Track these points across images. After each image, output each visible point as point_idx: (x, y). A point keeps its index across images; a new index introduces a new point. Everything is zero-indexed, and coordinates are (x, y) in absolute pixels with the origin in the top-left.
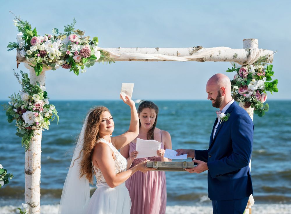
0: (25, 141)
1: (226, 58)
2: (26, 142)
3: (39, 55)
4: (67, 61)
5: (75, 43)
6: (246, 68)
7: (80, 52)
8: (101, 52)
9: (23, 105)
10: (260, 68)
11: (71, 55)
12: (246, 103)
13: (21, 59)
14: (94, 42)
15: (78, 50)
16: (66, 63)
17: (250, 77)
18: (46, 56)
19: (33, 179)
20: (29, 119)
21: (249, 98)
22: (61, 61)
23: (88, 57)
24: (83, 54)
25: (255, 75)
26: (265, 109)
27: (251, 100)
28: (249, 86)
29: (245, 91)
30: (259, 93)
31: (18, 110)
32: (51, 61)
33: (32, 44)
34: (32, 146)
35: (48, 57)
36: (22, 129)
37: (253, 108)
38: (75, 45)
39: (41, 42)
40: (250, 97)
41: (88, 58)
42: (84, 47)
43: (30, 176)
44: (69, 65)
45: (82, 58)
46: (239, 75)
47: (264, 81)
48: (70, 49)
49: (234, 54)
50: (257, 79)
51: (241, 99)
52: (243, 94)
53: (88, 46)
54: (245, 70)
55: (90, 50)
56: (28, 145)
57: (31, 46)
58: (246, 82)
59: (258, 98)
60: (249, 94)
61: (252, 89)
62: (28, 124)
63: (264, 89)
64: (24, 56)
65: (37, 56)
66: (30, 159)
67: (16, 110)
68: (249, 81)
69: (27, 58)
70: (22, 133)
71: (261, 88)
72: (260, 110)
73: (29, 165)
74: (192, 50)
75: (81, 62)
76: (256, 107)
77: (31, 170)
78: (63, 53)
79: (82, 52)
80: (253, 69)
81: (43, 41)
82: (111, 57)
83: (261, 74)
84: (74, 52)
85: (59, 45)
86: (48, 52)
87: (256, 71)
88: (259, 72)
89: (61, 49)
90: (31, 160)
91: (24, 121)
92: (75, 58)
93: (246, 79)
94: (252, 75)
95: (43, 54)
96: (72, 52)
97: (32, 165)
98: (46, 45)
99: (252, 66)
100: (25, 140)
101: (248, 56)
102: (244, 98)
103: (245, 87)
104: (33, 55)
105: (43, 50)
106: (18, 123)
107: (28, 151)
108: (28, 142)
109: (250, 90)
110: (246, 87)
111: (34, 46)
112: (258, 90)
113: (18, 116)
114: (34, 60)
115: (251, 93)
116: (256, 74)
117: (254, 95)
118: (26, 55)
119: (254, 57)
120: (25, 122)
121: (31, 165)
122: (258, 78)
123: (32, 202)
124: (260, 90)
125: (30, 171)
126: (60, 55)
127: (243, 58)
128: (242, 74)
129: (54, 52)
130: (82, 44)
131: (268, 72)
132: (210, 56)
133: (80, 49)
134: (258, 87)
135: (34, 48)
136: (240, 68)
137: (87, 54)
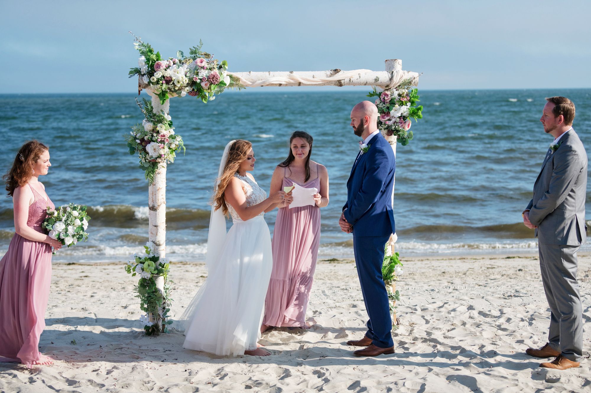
0: (149, 175)
1: (367, 82)
2: (150, 176)
3: (164, 82)
4: (194, 87)
5: (203, 68)
6: (388, 93)
7: (209, 78)
8: (231, 77)
9: (146, 135)
10: (404, 93)
11: (198, 81)
12: (389, 131)
13: (143, 86)
14: (223, 66)
15: (206, 76)
16: (193, 90)
17: (392, 103)
18: (172, 83)
19: (157, 215)
20: (153, 151)
21: (391, 126)
22: (187, 88)
23: (217, 83)
24: (212, 80)
25: (398, 100)
26: (409, 138)
27: (393, 127)
28: (392, 112)
29: (387, 118)
30: (402, 119)
31: (140, 140)
32: (177, 89)
33: (156, 69)
34: (156, 179)
35: (173, 83)
36: (146, 161)
37: (396, 137)
38: (202, 70)
39: (166, 67)
40: (393, 125)
41: (216, 85)
42: (212, 72)
43: (155, 212)
44: (196, 92)
45: (210, 85)
46: (381, 100)
47: (408, 107)
48: (197, 74)
49: (375, 77)
50: (401, 104)
51: (382, 127)
52: (385, 121)
53: (216, 71)
54: (387, 95)
55: (219, 75)
56: (153, 179)
57: (155, 72)
58: (388, 108)
59: (402, 126)
60: (392, 121)
61: (395, 116)
62: (152, 157)
63: (408, 115)
64: (147, 83)
65: (162, 83)
66: (154, 193)
67: (138, 141)
68: (391, 107)
69: (151, 85)
70: (146, 165)
71: (405, 114)
72: (404, 138)
73: (153, 201)
74: (330, 74)
75: (209, 88)
76: (399, 135)
77: (156, 206)
78: (189, 79)
79: (210, 78)
80: (396, 93)
81: (167, 66)
82: (241, 82)
83: (405, 99)
84: (202, 78)
85: (186, 70)
86: (174, 78)
87: (399, 95)
88: (403, 97)
89: (188, 75)
90: (156, 195)
91: (148, 153)
92: (203, 84)
93: (388, 105)
94: (395, 100)
95: (168, 81)
96: (200, 78)
97: (157, 200)
98: (170, 70)
99: (395, 90)
100: (148, 174)
101: (391, 79)
102: (387, 126)
103: (387, 113)
104: (157, 82)
105: (168, 76)
106: (141, 156)
107: (152, 185)
108: (152, 175)
109: (393, 117)
110: (388, 114)
111: (158, 72)
112: (401, 116)
113: (141, 147)
114: (158, 88)
115: (393, 120)
116: (399, 99)
117: (397, 123)
118: (150, 82)
119: (397, 80)
120: (149, 154)
121: (156, 201)
122: (402, 104)
123: (157, 240)
124: (404, 117)
125: (154, 206)
126: (187, 81)
127: (386, 81)
128: (384, 99)
129: (181, 79)
130: (210, 69)
131: (413, 97)
132: (349, 80)
133: (208, 75)
134: (402, 114)
135: (159, 74)
136: (382, 93)
137: (216, 81)
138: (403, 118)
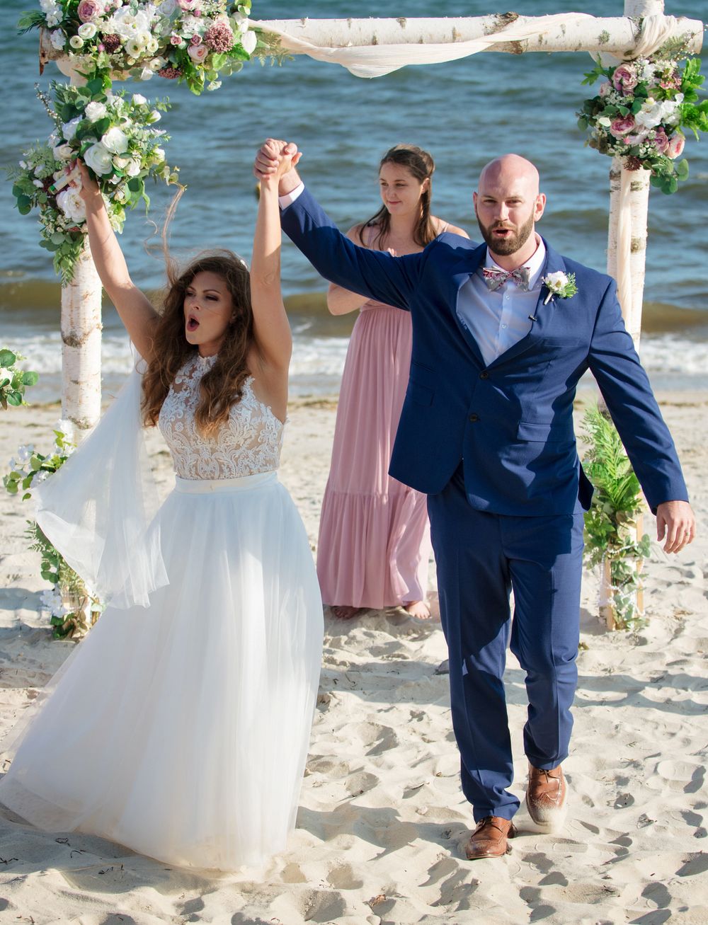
0: (62, 262)
1: (580, 44)
2: (67, 264)
3: (102, 48)
4: (171, 59)
5: (193, 13)
6: (630, 69)
7: (206, 36)
8: (259, 32)
9: (57, 170)
10: (668, 70)
11: (182, 44)
12: (631, 160)
13: (52, 54)
14: (239, 7)
15: (201, 32)
16: (170, 64)
17: (640, 93)
18: (119, 50)
19: (82, 356)
20: (74, 209)
21: (637, 147)
22: (157, 61)
23: (226, 50)
24: (213, 41)
25: (655, 86)
26: (678, 175)
27: (642, 151)
28: (639, 116)
29: (627, 130)
30: (663, 133)
31: (44, 181)
32: (130, 63)
33: (82, 17)
34: (81, 273)
35: (123, 50)
36: (56, 231)
37: (648, 173)
38: (192, 19)
39: (105, 10)
40: (641, 145)
41: (225, 53)
42: (215, 24)
43: (75, 349)
44: (177, 69)
45: (209, 53)
46: (613, 86)
47: (678, 103)
48: (179, 28)
49: (599, 33)
50: (660, 97)
51: (616, 150)
52: (623, 136)
53: (223, 20)
54: (628, 75)
55: (231, 31)
56: (71, 271)
57: (81, 24)
58: (629, 106)
59: (662, 148)
60: (638, 137)
61: (646, 125)
62: (71, 221)
63: (677, 122)
64: (61, 48)
65: (98, 51)
66: (74, 306)
67: (39, 184)
68: (637, 103)
69: (71, 54)
70: (57, 241)
71: (669, 121)
72: (667, 176)
73: (72, 323)
74: (492, 25)
75: (208, 61)
76: (656, 170)
77: (80, 334)
78: (161, 39)
79: (209, 38)
80: (649, 70)
81: (109, 9)
82: (283, 45)
83: (671, 85)
84: (190, 37)
85: (152, 18)
86: (124, 38)
87: (658, 75)
88: (665, 80)
89: (157, 30)
90: (78, 308)
91: (60, 212)
92: (193, 52)
93: (629, 98)
94: (647, 87)
95: (112, 44)
96: (186, 36)
97: (82, 321)
98: (117, 19)
99: (648, 62)
100: (62, 259)
101: (638, 37)
102: (626, 147)
103: (628, 118)
104: (86, 49)
105: (113, 32)
106: (45, 218)
107: (69, 286)
108: (70, 263)
109: (641, 126)
110: (630, 119)
111: (88, 24)
112: (661, 125)
113: (44, 197)
114: (88, 61)
115: (644, 133)
116: (657, 85)
117: (650, 141)
118: (67, 48)
119: (652, 39)
120: (63, 215)
121: (78, 323)
122: (663, 96)
123: (82, 415)
124: (668, 126)
125: (76, 336)
126: (157, 47)
127: (625, 42)
128: (621, 83)
129: (140, 41)
130: (209, 15)
131: (689, 80)
132: (537, 40)
133: (205, 30)
134: (662, 119)
135: (89, 29)
136: (615, 68)
137: (224, 44)
138: (666, 130)
